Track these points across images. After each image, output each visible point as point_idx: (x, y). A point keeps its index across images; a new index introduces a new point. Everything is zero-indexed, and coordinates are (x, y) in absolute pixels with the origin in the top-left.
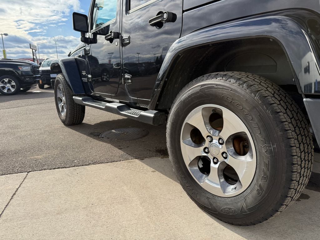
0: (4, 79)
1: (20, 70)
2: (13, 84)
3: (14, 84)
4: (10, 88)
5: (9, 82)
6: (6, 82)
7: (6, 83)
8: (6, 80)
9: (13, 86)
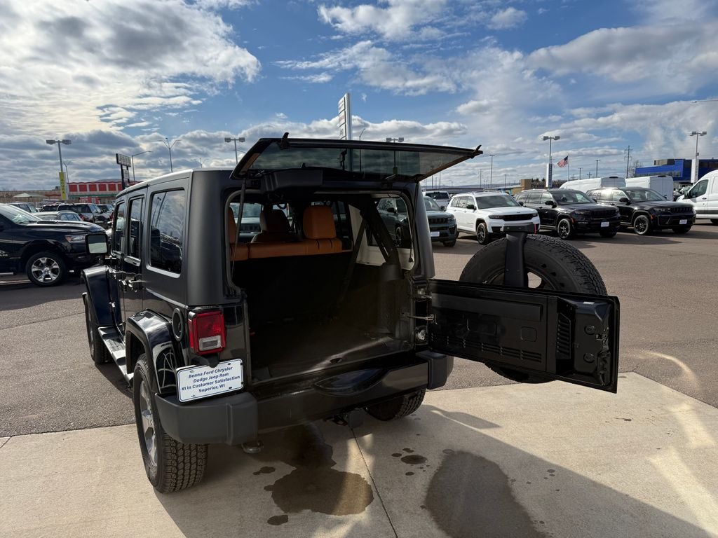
0: (40, 259)
1: (67, 241)
2: (54, 267)
3: (57, 267)
4: (50, 273)
5: (49, 264)
6: (42, 264)
7: (42, 266)
8: (44, 261)
9: (54, 271)
